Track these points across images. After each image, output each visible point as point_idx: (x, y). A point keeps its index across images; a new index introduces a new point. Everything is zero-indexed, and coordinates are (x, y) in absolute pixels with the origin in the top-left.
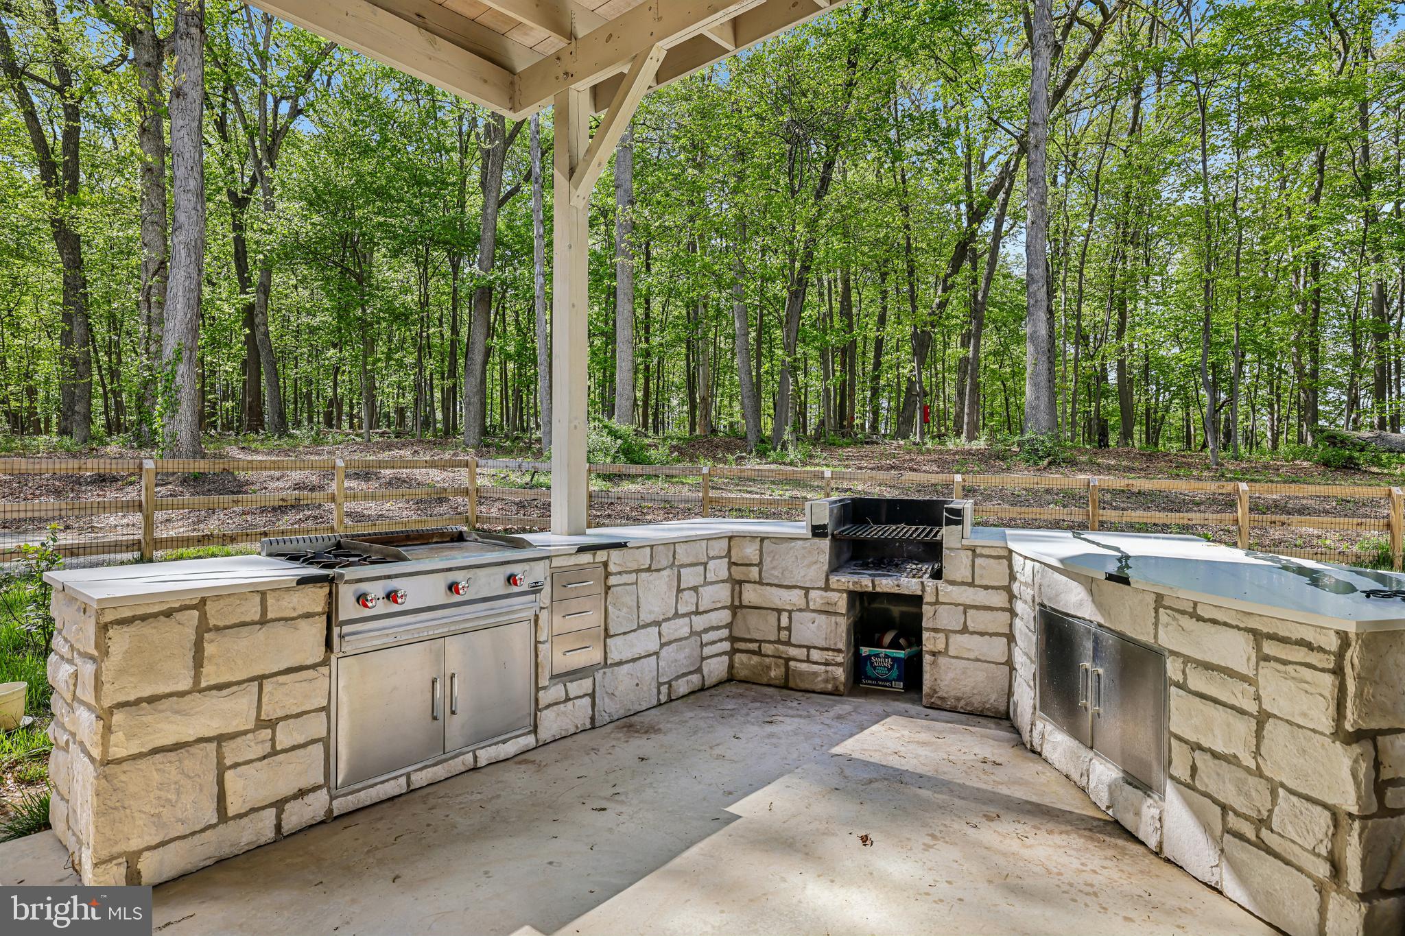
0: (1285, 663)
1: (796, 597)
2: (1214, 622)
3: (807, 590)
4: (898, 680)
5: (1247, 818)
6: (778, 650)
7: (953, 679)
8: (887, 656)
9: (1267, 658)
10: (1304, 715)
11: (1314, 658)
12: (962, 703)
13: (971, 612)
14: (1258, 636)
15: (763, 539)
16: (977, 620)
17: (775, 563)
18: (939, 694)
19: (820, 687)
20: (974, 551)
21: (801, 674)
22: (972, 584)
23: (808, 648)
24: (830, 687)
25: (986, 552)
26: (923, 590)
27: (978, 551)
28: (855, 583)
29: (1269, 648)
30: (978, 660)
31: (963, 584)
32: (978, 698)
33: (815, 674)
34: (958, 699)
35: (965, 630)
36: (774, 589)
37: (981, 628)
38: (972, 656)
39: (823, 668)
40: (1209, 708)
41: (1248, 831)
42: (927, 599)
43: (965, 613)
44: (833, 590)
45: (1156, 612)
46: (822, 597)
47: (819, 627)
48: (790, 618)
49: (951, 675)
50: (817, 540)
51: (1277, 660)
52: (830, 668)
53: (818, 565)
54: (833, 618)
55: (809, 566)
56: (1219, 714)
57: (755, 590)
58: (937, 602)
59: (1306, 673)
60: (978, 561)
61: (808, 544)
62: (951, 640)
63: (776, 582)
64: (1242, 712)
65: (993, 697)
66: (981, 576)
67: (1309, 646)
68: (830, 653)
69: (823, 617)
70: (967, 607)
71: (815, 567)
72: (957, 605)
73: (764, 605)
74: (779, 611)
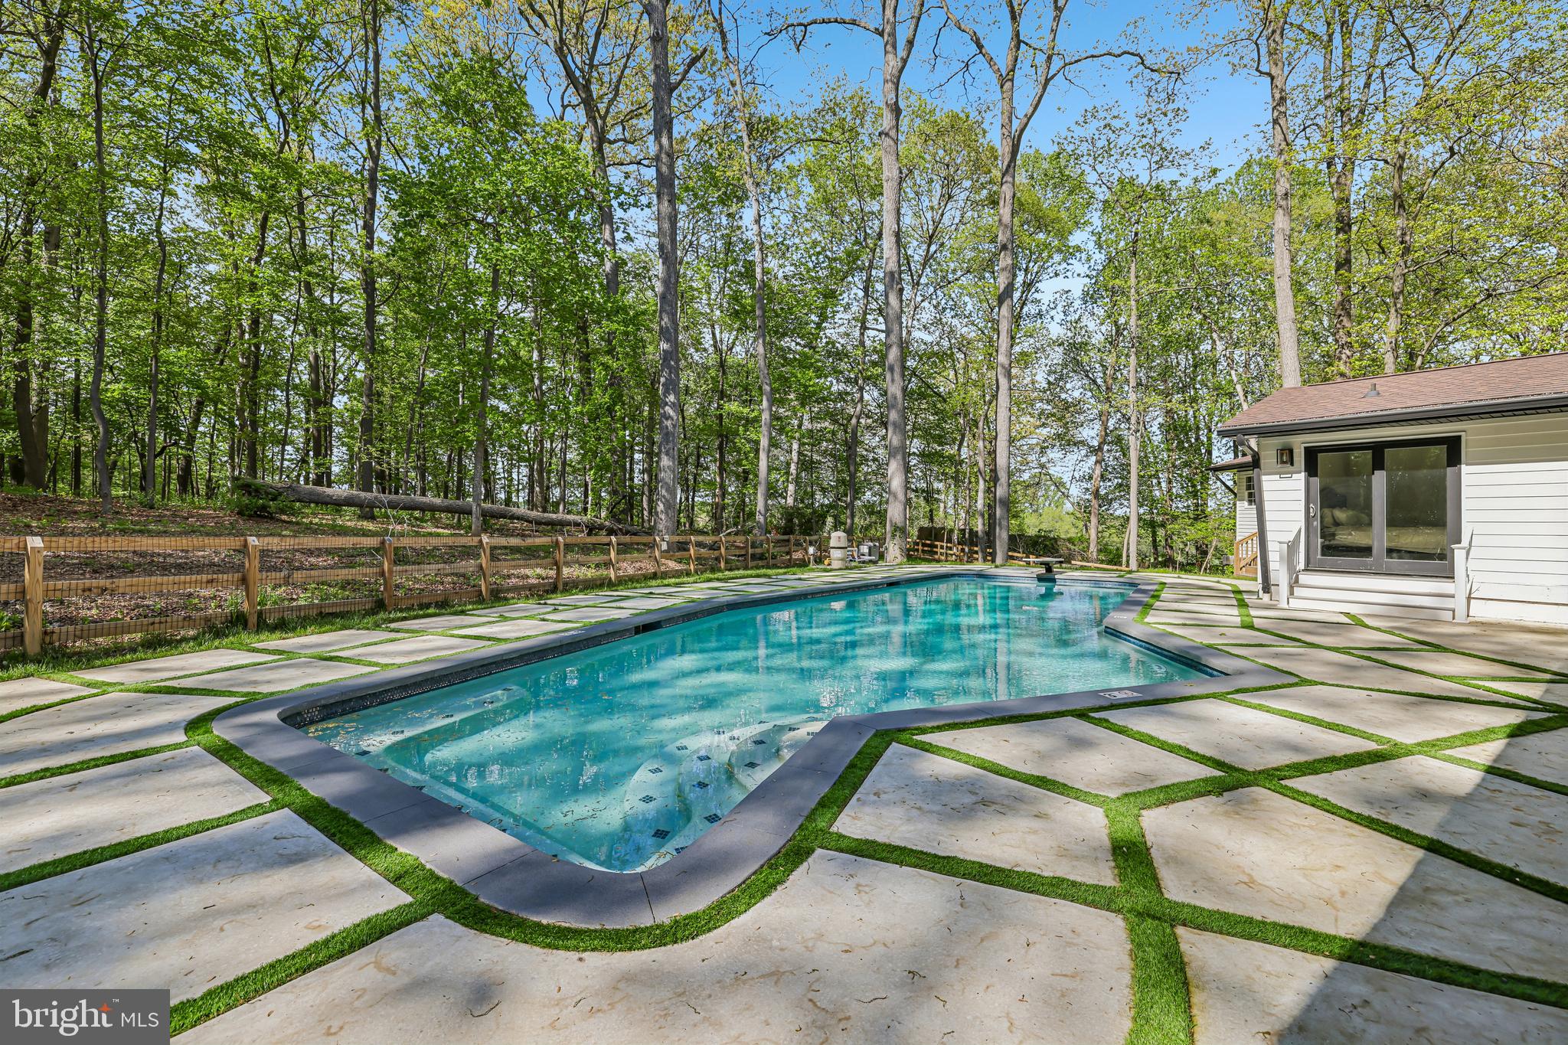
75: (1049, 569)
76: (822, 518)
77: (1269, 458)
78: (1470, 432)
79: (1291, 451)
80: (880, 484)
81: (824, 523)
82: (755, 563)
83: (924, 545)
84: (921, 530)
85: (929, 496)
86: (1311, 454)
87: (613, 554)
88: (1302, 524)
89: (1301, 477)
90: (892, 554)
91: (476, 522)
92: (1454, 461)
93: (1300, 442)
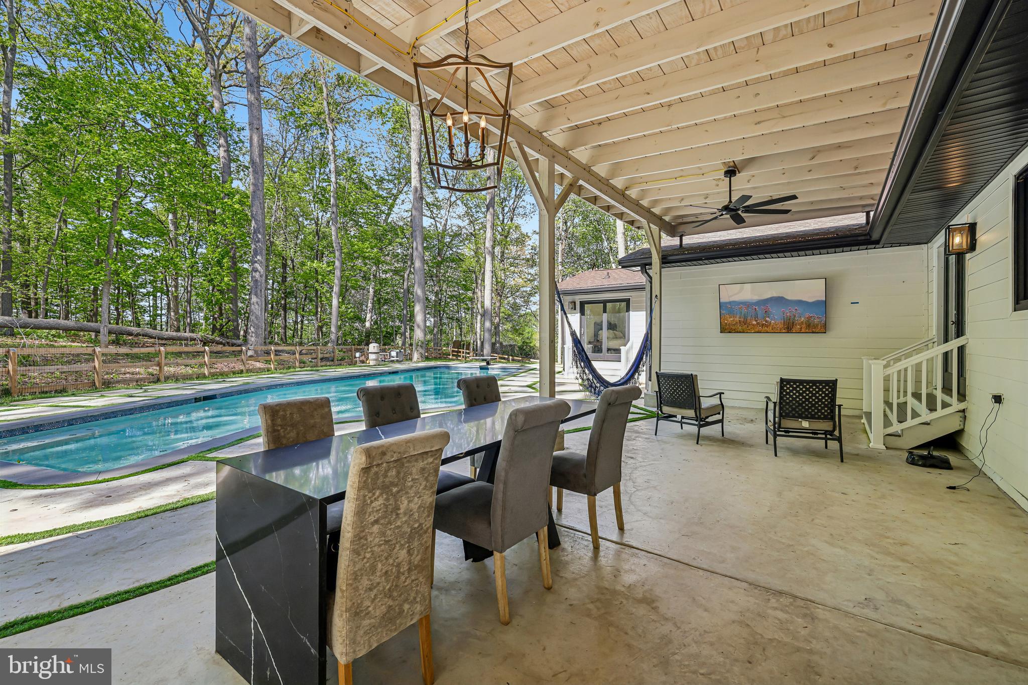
78: (634, 297)
79: (575, 303)
82: (324, 364)
86: (582, 304)
87: (206, 358)
89: (578, 315)
90: (416, 356)
91: (104, 337)
92: (628, 310)
93: (578, 298)
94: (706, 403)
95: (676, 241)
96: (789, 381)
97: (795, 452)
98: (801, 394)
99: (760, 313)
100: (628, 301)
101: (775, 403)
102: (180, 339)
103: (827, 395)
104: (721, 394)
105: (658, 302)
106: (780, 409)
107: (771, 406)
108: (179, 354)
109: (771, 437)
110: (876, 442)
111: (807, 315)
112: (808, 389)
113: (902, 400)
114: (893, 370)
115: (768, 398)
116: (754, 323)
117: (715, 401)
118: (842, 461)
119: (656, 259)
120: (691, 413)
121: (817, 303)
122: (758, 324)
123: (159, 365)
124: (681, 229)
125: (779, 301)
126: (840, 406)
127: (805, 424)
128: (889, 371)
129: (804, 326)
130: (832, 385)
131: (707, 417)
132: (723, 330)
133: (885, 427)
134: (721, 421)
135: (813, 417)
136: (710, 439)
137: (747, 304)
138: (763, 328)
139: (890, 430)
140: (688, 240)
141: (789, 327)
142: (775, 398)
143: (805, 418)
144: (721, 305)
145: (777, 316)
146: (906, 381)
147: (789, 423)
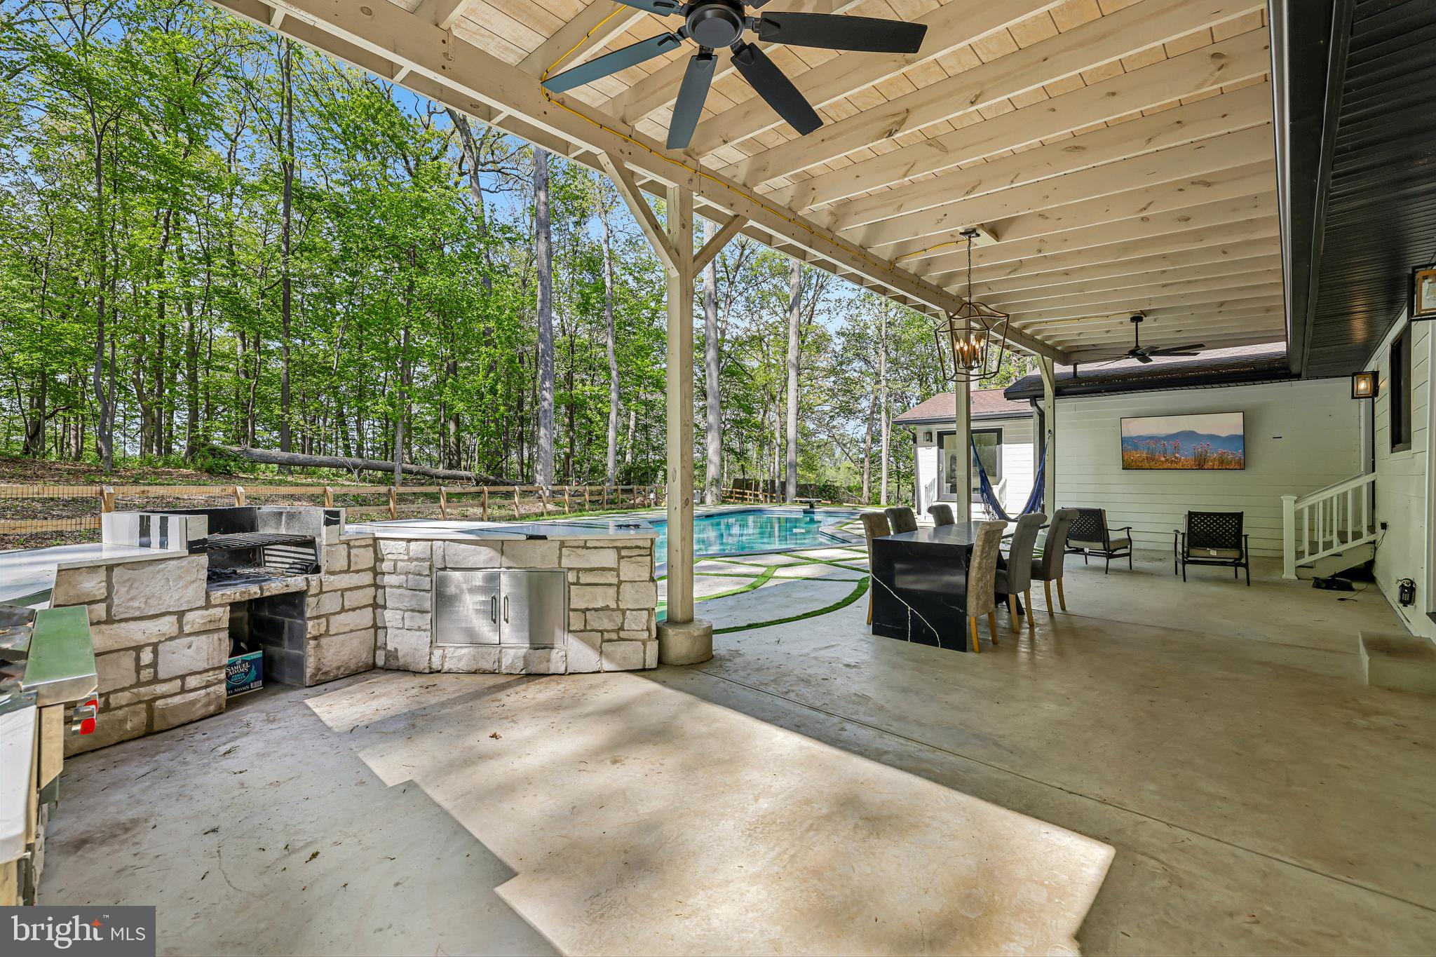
0: (631, 557)
1: (167, 625)
2: (595, 548)
3: (181, 615)
4: (257, 679)
5: (612, 631)
6: (138, 695)
7: (334, 654)
8: (244, 661)
9: (623, 557)
10: (639, 576)
11: (642, 552)
12: (342, 669)
13: (347, 594)
14: (618, 549)
15: (110, 568)
16: (352, 599)
17: (133, 593)
18: (323, 671)
19: (200, 712)
20: (348, 544)
21: (175, 708)
22: (348, 571)
23: (183, 677)
24: (212, 708)
25: (358, 543)
26: (308, 586)
27: (352, 543)
28: (242, 593)
29: (624, 553)
30: (352, 631)
31: (341, 572)
32: (354, 661)
33: (193, 703)
34: (338, 668)
35: (343, 610)
36: (132, 625)
37: (355, 605)
38: (347, 629)
39: (203, 692)
40: (595, 589)
41: (614, 636)
42: (313, 591)
43: (342, 596)
44: (216, 606)
45: (560, 549)
46: (203, 616)
47: (199, 649)
48: (155, 652)
49: (332, 651)
50: (195, 557)
51: (627, 557)
52: (212, 689)
53: (197, 584)
54: (216, 636)
55: (186, 587)
56: (600, 590)
57: (100, 632)
58: (321, 592)
59: (639, 559)
60: (353, 551)
61: (184, 563)
62: (331, 621)
63: (137, 614)
64: (610, 585)
65: (364, 656)
66: (356, 563)
67: (639, 547)
68: (211, 673)
69: (203, 638)
70: (343, 591)
71: (194, 586)
72: (335, 591)
73: (116, 647)
74: (138, 649)
75: (812, 506)
76: (655, 471)
77: (920, 438)
78: (1006, 425)
79: (931, 434)
80: (701, 444)
81: (656, 476)
82: (609, 506)
83: (737, 493)
84: (736, 480)
85: (741, 455)
86: (941, 435)
87: (516, 499)
88: (936, 476)
89: (935, 449)
90: (709, 499)
91: (398, 477)
92: (999, 442)
93: (935, 429)
94: (1113, 536)
95: (1069, 369)
96: (1196, 514)
97: (1202, 579)
98: (1208, 526)
99: (1169, 448)
100: (999, 432)
101: (1183, 534)
102: (455, 478)
103: (1233, 526)
104: (1128, 528)
105: (1052, 438)
106: (1189, 539)
107: (1180, 537)
108: (460, 495)
109: (1180, 566)
110: (1289, 574)
111: (1220, 450)
112: (1215, 521)
113: (1328, 538)
114: (1305, 505)
115: (1177, 531)
116: (1163, 459)
117: (1123, 535)
118: (1249, 584)
119: (1048, 390)
120: (1100, 545)
121: (1232, 438)
122: (1167, 460)
123: (483, 505)
124: (1075, 357)
125: (1190, 435)
126: (1246, 536)
127: (1213, 553)
128: (1300, 506)
129: (1217, 463)
130: (1239, 517)
131: (1115, 550)
132: (1127, 466)
133: (1297, 559)
134: (1129, 555)
135: (1220, 546)
136: (1119, 571)
137: (1154, 439)
138: (1172, 465)
139: (1302, 562)
140: (1082, 368)
141: (1200, 464)
142: (1183, 529)
143: (1213, 547)
144: (1124, 441)
145: (1187, 453)
146: (1331, 520)
147: (1198, 553)
